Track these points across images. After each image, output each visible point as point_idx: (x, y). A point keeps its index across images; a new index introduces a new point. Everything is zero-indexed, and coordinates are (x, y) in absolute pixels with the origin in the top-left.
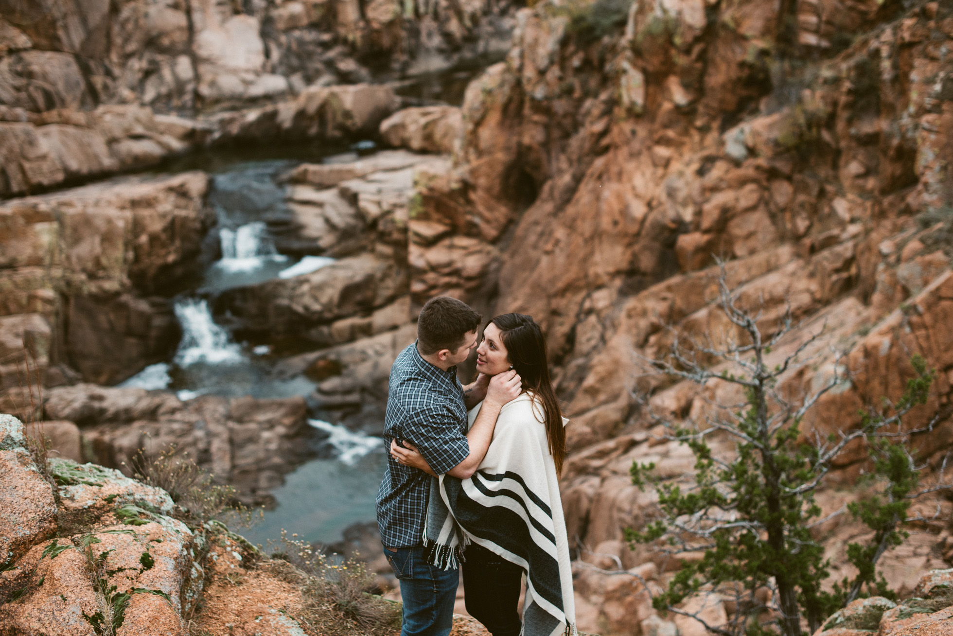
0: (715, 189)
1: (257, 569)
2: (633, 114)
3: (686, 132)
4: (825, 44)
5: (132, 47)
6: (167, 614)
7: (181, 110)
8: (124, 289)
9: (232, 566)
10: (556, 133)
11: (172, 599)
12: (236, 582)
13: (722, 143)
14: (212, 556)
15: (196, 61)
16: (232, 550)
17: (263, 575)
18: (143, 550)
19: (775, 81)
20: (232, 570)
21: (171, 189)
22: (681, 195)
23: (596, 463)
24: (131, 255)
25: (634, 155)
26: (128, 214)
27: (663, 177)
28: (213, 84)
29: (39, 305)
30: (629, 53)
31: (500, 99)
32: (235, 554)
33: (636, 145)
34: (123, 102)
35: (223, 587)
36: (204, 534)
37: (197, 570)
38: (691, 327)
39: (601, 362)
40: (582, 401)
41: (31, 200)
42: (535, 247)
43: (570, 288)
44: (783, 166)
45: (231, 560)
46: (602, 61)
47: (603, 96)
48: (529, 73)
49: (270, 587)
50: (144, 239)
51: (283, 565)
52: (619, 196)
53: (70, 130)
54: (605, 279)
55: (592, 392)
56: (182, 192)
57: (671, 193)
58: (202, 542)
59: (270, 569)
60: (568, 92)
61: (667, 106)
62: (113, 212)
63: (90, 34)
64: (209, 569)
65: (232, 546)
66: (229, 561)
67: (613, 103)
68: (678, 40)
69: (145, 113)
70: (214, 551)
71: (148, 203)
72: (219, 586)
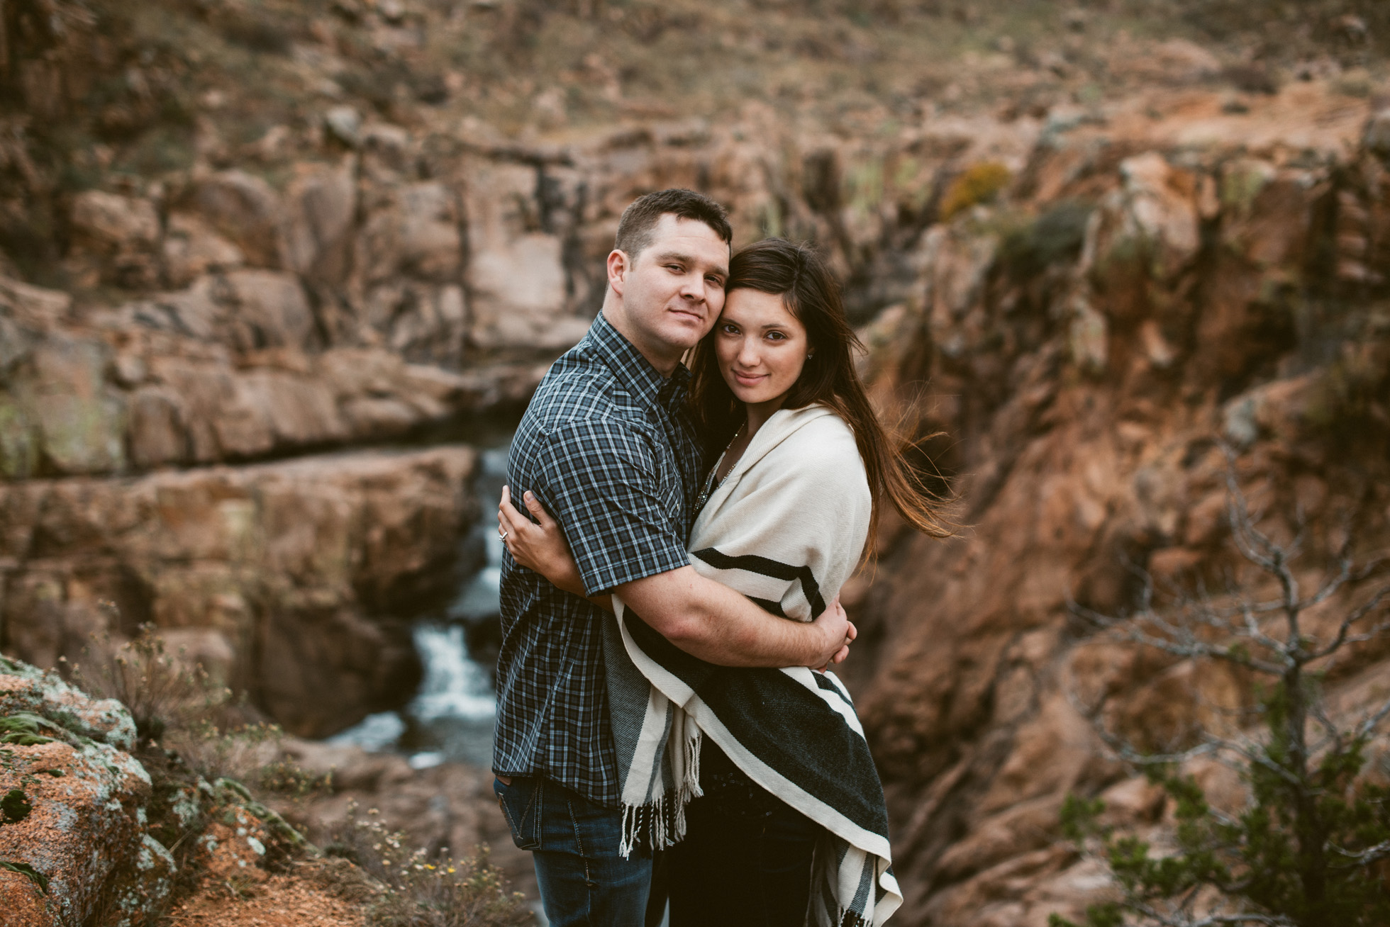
0: (1208, 486)
1: (292, 873)
2: (1090, 376)
3: (1167, 404)
4: (1377, 277)
5: (381, 270)
6: (25, 910)
7: (444, 362)
8: (344, 604)
9: (242, 864)
10: (976, 404)
11: (53, 886)
12: (242, 893)
13: (1219, 421)
14: (206, 842)
15: (470, 294)
16: (248, 835)
17: (300, 884)
18: (12, 784)
19: (1302, 329)
20: (242, 870)
21: (421, 468)
22: (1159, 493)
23: (1018, 883)
24: (356, 557)
25: (1090, 436)
26: (357, 498)
27: (1133, 468)
28: (492, 327)
29: (220, 618)
30: (1085, 288)
31: (897, 351)
32: (253, 842)
33: (1093, 420)
34: (364, 345)
35: (215, 901)
36: (196, 800)
37: (154, 854)
38: (1170, 690)
39: (1031, 736)
40: (1000, 794)
41: (221, 472)
42: (940, 566)
43: (989, 628)
44: (1312, 454)
45: (241, 852)
46: (1047, 300)
47: (1047, 350)
48: (940, 316)
49: (308, 905)
50: (376, 535)
51: (342, 868)
52: (1067, 496)
53: (286, 380)
54: (1040, 615)
55: (1017, 780)
56: (436, 473)
57: (1144, 492)
58: (189, 814)
59: (316, 874)
60: (995, 345)
61: (1139, 365)
62: (334, 494)
63: (323, 250)
64: (196, 867)
65: (249, 826)
66: (237, 853)
67: (1061, 360)
68: (1159, 270)
69: (391, 362)
70: (211, 832)
71: (386, 484)
72: (208, 898)
